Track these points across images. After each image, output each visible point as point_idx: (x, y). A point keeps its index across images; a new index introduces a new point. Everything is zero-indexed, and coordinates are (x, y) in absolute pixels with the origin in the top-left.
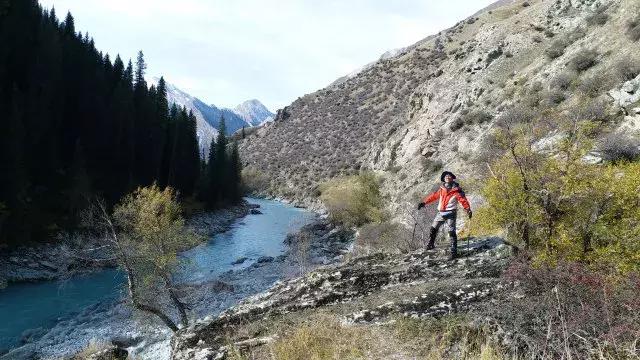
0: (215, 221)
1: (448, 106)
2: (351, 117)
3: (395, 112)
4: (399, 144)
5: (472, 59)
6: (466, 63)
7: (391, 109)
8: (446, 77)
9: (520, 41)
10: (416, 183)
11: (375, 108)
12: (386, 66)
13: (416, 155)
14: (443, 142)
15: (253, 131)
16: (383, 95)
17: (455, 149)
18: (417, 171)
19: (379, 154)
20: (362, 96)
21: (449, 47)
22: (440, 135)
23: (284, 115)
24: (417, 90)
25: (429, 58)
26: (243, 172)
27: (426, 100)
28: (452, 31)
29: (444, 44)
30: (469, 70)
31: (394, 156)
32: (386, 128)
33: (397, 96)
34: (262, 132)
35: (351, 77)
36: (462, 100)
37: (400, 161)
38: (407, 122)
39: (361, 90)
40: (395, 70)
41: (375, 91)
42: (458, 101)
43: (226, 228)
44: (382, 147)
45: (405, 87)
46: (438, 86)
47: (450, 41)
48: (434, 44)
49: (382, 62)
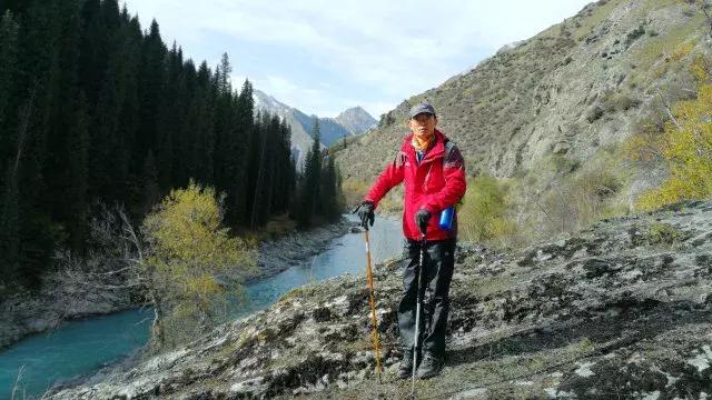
0: (307, 242)
1: (581, 98)
2: (465, 118)
3: (517, 109)
4: (524, 145)
5: (607, 42)
6: (600, 48)
7: (513, 105)
8: (578, 65)
9: (667, 17)
10: (549, 187)
11: (493, 105)
12: (505, 58)
13: (546, 154)
14: (578, 137)
15: (355, 140)
16: (501, 92)
17: (596, 144)
18: (549, 173)
19: (501, 156)
20: (477, 94)
21: (577, 34)
22: (575, 129)
23: (389, 120)
24: (542, 82)
25: (556, 45)
26: (344, 185)
27: (553, 92)
28: (580, 15)
29: (571, 31)
30: (605, 55)
31: (519, 160)
32: (508, 127)
33: (519, 91)
34: (364, 140)
35: (464, 74)
36: (599, 90)
37: (528, 165)
38: (533, 119)
39: (476, 87)
40: (514, 63)
41: (493, 87)
42: (593, 92)
43: (322, 248)
44: (505, 150)
45: (528, 80)
46: (568, 76)
47: (578, 26)
48: (559, 32)
49: (499, 54)
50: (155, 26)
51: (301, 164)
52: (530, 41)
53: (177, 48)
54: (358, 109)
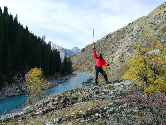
0: (64, 78)
1: (127, 46)
2: (101, 50)
3: (112, 48)
4: (114, 56)
5: (133, 33)
6: (131, 34)
7: (111, 47)
8: (126, 38)
9: (146, 27)
10: (118, 66)
11: (107, 47)
12: (110, 36)
13: (118, 59)
14: (125, 55)
15: (75, 55)
16: (109, 44)
17: (128, 57)
18: (118, 63)
19: (108, 59)
20: (103, 44)
21: (126, 30)
22: (124, 53)
23: (83, 50)
24: (118, 42)
25: (122, 33)
26: (73, 65)
27: (121, 44)
28: (127, 26)
29: (125, 29)
30: (132, 36)
31: (112, 60)
32: (110, 52)
33: (113, 44)
34: (78, 55)
35: (101, 39)
36: (131, 44)
37: (114, 61)
38: (116, 50)
39: (103, 42)
40: (112, 37)
41: (107, 43)
42: (129, 44)
43: (67, 80)
44: (109, 57)
45: (115, 41)
46: (124, 40)
47: (127, 28)
48: (122, 30)
49: (109, 35)
50: (27, 27)
51: (62, 60)
52: (116, 32)
53: (32, 33)
54: (76, 47)
